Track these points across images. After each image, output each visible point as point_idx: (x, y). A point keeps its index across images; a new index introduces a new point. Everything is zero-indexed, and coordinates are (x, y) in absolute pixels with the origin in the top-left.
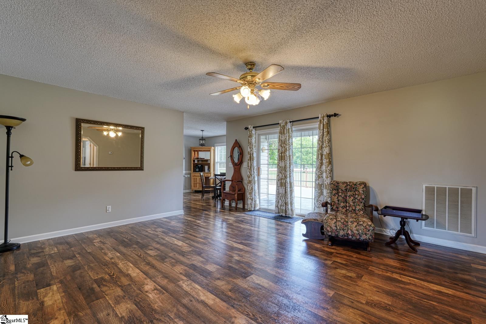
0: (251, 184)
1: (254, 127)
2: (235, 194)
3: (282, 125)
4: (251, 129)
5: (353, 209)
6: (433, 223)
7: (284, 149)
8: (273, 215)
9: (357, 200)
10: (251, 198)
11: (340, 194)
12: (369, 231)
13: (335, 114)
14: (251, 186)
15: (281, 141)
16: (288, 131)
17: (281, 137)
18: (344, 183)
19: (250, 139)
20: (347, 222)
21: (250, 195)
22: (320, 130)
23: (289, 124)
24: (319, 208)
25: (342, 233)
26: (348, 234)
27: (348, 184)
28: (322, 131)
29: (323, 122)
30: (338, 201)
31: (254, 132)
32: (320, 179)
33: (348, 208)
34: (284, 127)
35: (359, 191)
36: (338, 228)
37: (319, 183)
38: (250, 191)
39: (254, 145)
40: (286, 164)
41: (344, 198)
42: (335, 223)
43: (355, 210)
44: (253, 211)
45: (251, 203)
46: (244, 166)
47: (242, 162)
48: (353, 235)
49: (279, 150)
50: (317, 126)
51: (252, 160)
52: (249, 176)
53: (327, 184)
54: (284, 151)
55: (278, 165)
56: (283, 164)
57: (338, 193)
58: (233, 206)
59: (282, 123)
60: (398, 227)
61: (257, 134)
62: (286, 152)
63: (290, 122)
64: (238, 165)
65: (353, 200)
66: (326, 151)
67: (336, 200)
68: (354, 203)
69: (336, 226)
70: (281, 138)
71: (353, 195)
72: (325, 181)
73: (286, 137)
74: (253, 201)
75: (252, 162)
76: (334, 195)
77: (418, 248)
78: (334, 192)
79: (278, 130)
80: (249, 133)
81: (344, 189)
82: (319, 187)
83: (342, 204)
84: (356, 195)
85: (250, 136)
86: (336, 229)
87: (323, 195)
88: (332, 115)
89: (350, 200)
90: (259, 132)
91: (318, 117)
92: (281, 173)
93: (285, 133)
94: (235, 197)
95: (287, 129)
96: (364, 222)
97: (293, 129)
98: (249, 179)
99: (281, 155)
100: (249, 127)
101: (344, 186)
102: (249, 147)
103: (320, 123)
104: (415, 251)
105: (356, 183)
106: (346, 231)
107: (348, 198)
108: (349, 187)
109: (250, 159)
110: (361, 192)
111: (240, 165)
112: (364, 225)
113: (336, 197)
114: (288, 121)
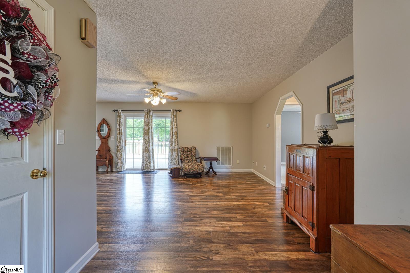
0: (120, 152)
1: (122, 111)
2: (106, 160)
3: (146, 112)
4: (119, 112)
5: (191, 160)
6: (220, 163)
7: (148, 128)
8: (140, 172)
9: (192, 156)
10: (121, 162)
11: (185, 153)
12: (202, 168)
13: (180, 110)
14: (120, 154)
15: (146, 122)
16: (150, 116)
17: (145, 119)
18: (186, 148)
19: (119, 119)
20: (193, 166)
21: (119, 160)
22: (172, 118)
23: (151, 112)
24: (171, 163)
25: (192, 171)
26: (194, 171)
27: (188, 148)
28: (172, 119)
29: (174, 114)
30: (184, 157)
31: (122, 114)
32: (172, 146)
33: (189, 160)
34: (148, 114)
35: (193, 151)
36: (190, 169)
37: (171, 149)
38: (119, 157)
39: (122, 123)
40: (149, 137)
41: (186, 155)
42: (188, 167)
43: (192, 161)
44: (122, 171)
45: (121, 166)
46: (111, 139)
47: (110, 136)
48: (196, 171)
49: (144, 128)
50: (170, 115)
51: (121, 134)
52: (118, 146)
53: (175, 149)
54: (148, 129)
55: (144, 138)
56: (146, 138)
57: (184, 153)
58: (99, 171)
59: (146, 111)
60: (209, 166)
61: (124, 115)
62: (149, 130)
63: (152, 111)
64: (106, 138)
65: (191, 156)
66: (175, 130)
67: (183, 157)
68: (191, 157)
69: (189, 168)
70: (145, 121)
71: (191, 153)
72: (175, 147)
73: (149, 120)
74: (122, 164)
75: (121, 136)
76: (182, 154)
77: (217, 173)
78: (182, 152)
79: (143, 115)
80: (118, 115)
81: (186, 151)
82: (172, 151)
83: (186, 159)
84: (192, 153)
85: (120, 117)
86: (189, 169)
87: (173, 155)
88: (178, 111)
89: (189, 156)
90: (126, 114)
91: (170, 111)
92: (146, 143)
93: (149, 118)
94: (106, 163)
95: (150, 115)
96: (200, 165)
97: (153, 115)
98: (118, 149)
99: (145, 131)
100: (118, 110)
101: (186, 149)
102: (118, 125)
103: (172, 114)
104: (216, 174)
105: (191, 147)
106: (193, 170)
107: (188, 155)
108: (188, 149)
109: (119, 134)
110: (194, 151)
111: (107, 139)
112: (200, 166)
113: (183, 155)
114: (151, 110)
